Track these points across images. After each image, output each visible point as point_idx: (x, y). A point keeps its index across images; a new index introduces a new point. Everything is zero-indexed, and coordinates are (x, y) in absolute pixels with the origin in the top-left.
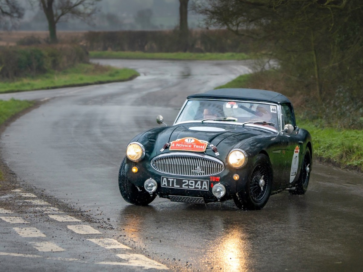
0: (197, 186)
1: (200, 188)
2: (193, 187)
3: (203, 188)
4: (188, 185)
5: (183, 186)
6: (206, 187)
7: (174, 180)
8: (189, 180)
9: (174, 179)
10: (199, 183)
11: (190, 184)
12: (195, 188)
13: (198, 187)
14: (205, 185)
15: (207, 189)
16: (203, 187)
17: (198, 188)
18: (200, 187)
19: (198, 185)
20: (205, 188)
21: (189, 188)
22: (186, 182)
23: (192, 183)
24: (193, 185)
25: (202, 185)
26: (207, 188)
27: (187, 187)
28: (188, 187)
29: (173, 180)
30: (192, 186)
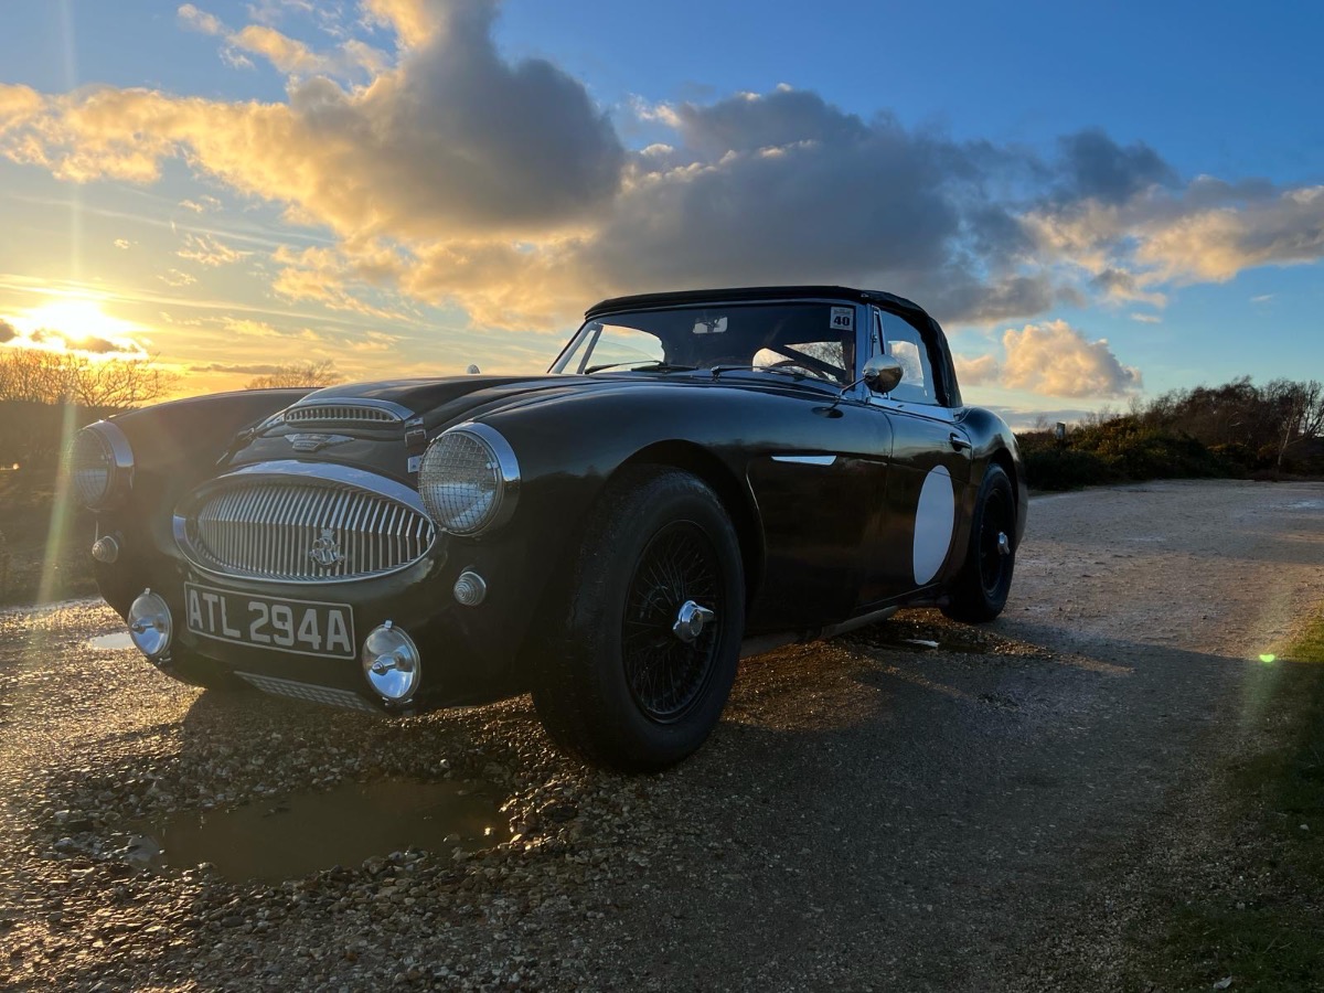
0: (302, 636)
1: (316, 647)
2: (290, 641)
3: (330, 647)
4: (268, 629)
5: (254, 636)
6: (343, 638)
7: (219, 599)
8: (270, 604)
9: (219, 594)
10: (311, 616)
11: (278, 625)
12: (298, 644)
13: (307, 638)
14: (337, 631)
15: (350, 654)
16: (332, 638)
17: (307, 646)
18: (315, 639)
19: (309, 631)
20: (338, 647)
21: (273, 643)
22: (258, 614)
23: (282, 617)
24: (289, 626)
25: (323, 632)
26: (347, 648)
27: (266, 638)
28: (272, 639)
29: (215, 598)
30: (284, 634)
